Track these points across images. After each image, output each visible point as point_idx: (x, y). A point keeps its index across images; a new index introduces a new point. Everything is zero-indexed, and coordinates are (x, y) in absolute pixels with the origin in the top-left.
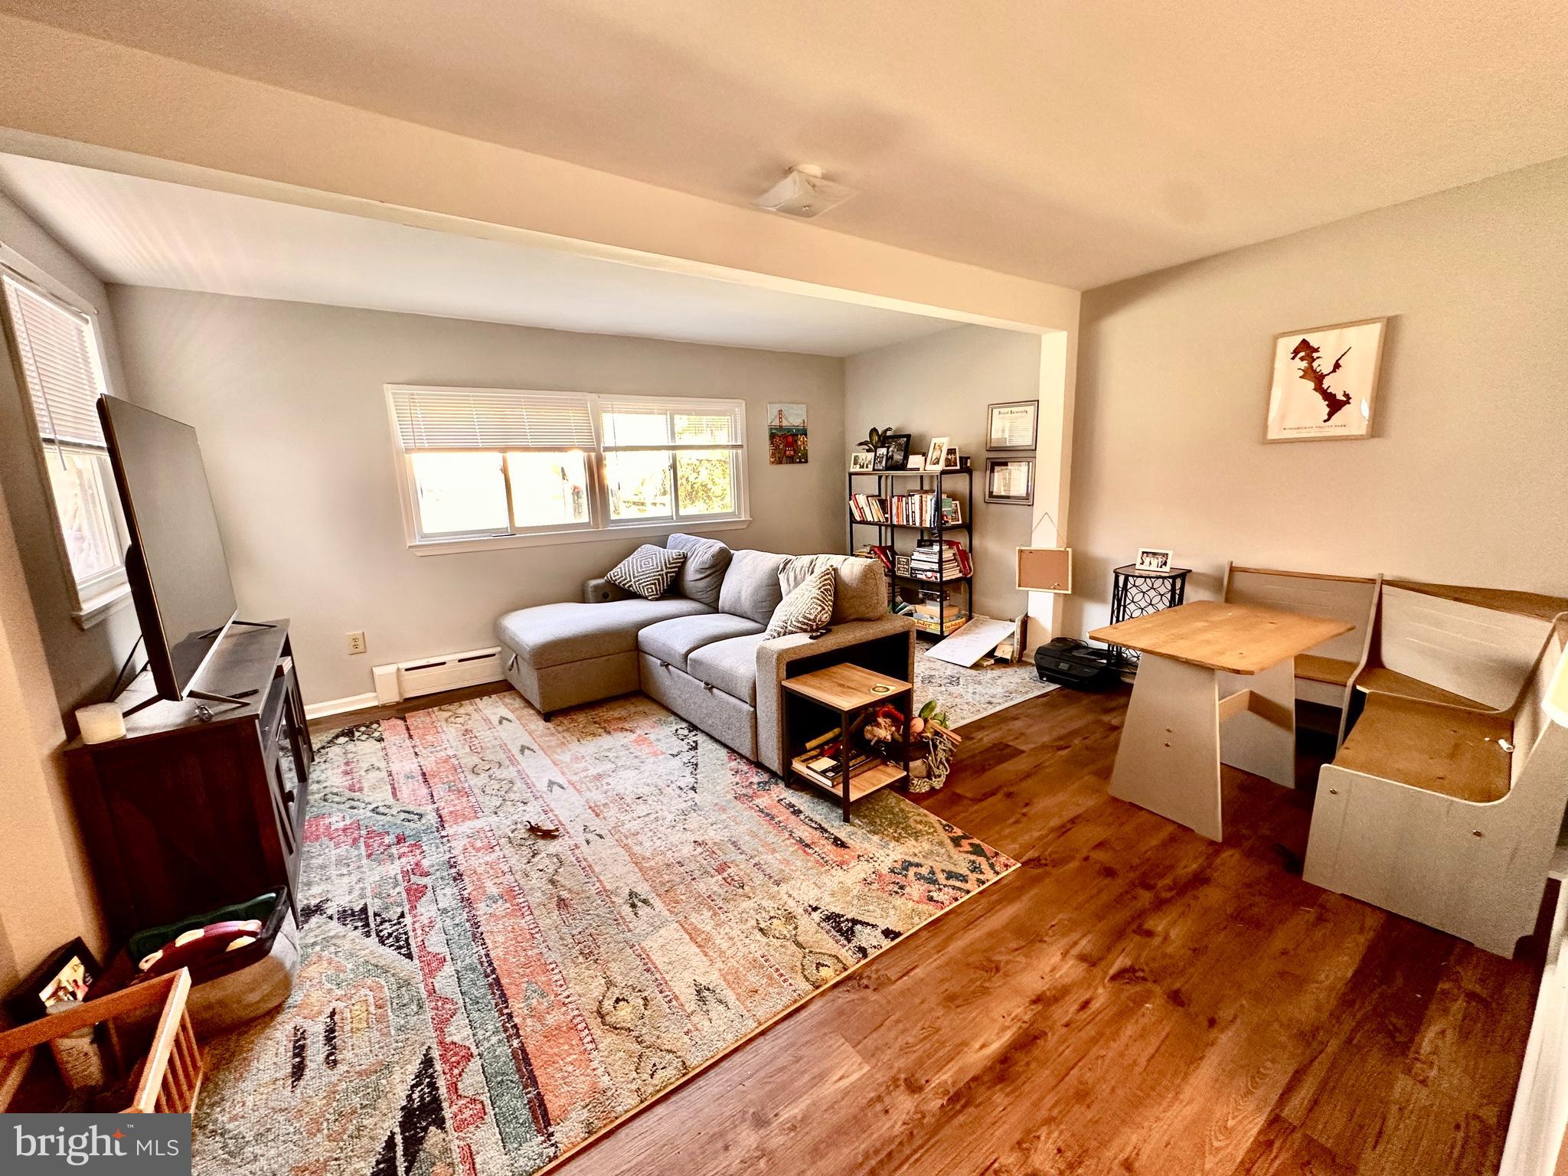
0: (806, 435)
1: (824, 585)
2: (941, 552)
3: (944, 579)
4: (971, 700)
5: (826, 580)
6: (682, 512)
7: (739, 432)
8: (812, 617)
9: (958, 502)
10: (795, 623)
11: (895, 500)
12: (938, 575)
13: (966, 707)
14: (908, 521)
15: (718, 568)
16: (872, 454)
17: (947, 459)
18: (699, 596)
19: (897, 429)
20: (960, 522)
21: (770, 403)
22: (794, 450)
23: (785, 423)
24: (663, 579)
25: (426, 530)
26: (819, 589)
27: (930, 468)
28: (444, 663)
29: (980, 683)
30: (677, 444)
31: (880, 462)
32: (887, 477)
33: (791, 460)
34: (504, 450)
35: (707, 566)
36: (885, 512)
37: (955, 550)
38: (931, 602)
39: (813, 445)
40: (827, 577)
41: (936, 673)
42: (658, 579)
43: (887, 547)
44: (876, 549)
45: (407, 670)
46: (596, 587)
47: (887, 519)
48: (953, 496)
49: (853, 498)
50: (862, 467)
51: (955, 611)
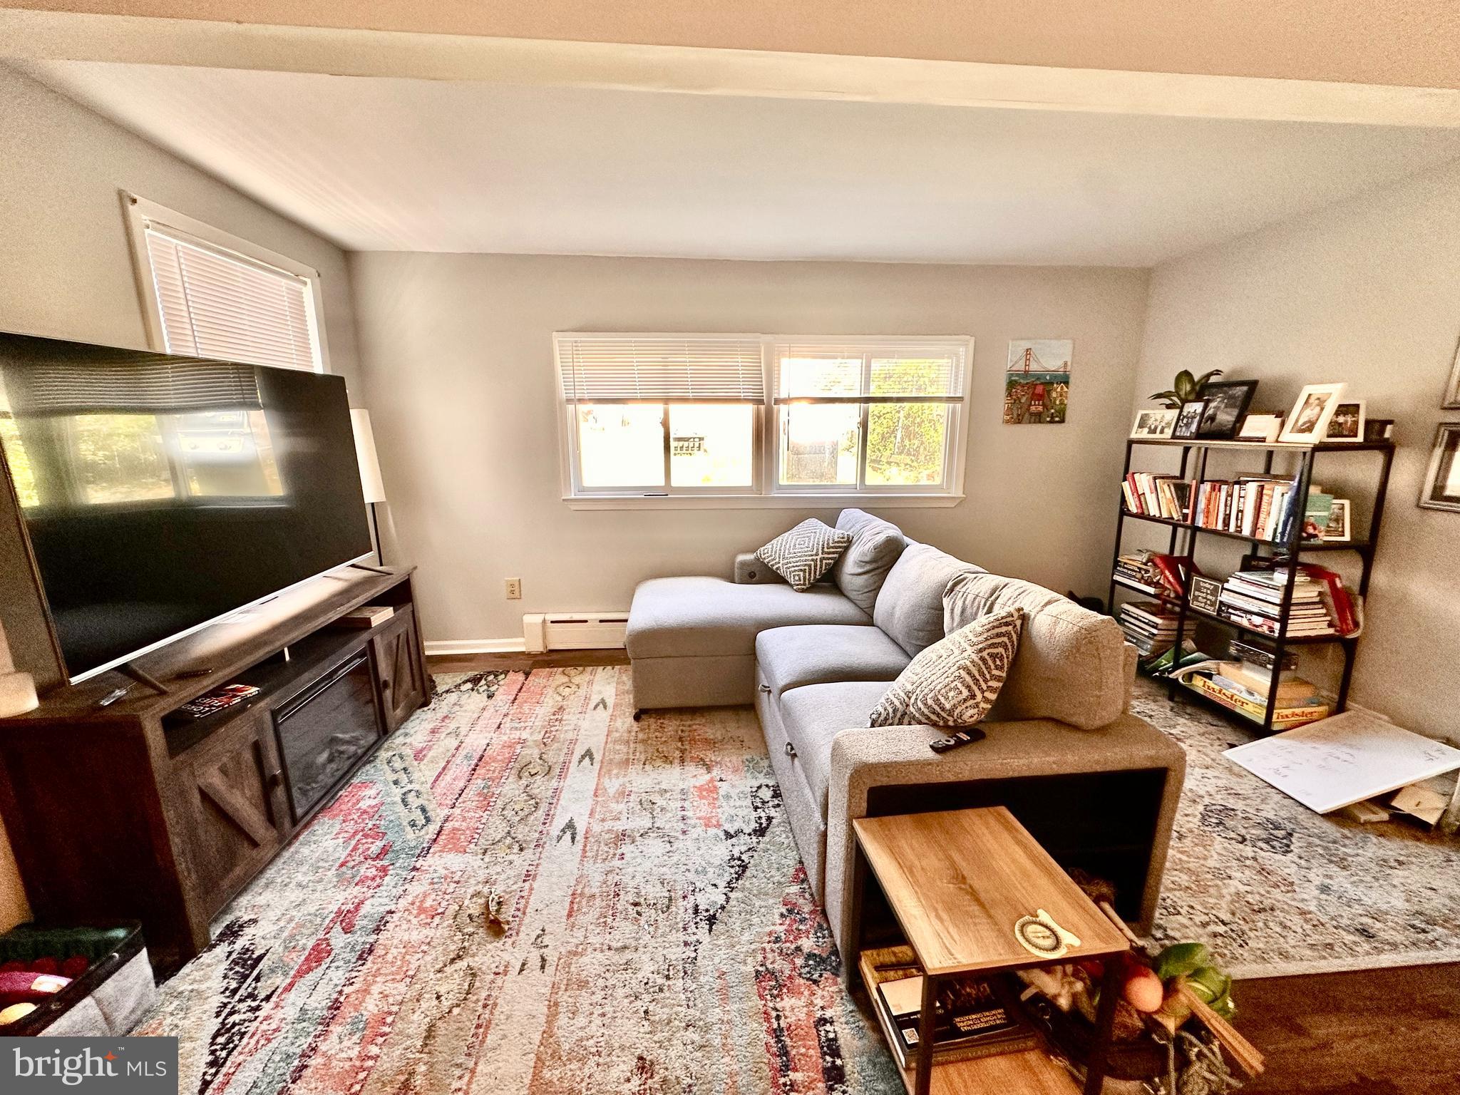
0: (1067, 383)
1: (990, 646)
2: (1289, 588)
3: (1289, 635)
4: (1312, 907)
5: (998, 635)
6: (869, 481)
7: (961, 380)
8: (948, 706)
9: (1347, 503)
10: (919, 703)
11: (1206, 487)
12: (1277, 626)
13: (1296, 922)
14: (1226, 523)
15: (880, 564)
16: (1175, 412)
17: (1332, 424)
18: (853, 595)
19: (1234, 372)
20: (1347, 538)
21: (1013, 340)
22: (1044, 405)
23: (1034, 367)
24: (816, 566)
25: (588, 482)
26: (981, 651)
27: (1289, 437)
28: (586, 621)
29: (1343, 863)
30: (871, 395)
31: (1188, 425)
32: (1199, 449)
33: (1038, 418)
34: (667, 401)
35: (867, 559)
36: (1183, 505)
37: (1325, 586)
38: (1251, 665)
39: (1077, 399)
40: (1004, 629)
41: (1239, 805)
42: (810, 566)
43: (1181, 560)
44: (1158, 561)
45: (552, 622)
46: (743, 564)
47: (1185, 516)
48: (1335, 490)
49: (1129, 476)
50: (1154, 431)
51: (1306, 692)
